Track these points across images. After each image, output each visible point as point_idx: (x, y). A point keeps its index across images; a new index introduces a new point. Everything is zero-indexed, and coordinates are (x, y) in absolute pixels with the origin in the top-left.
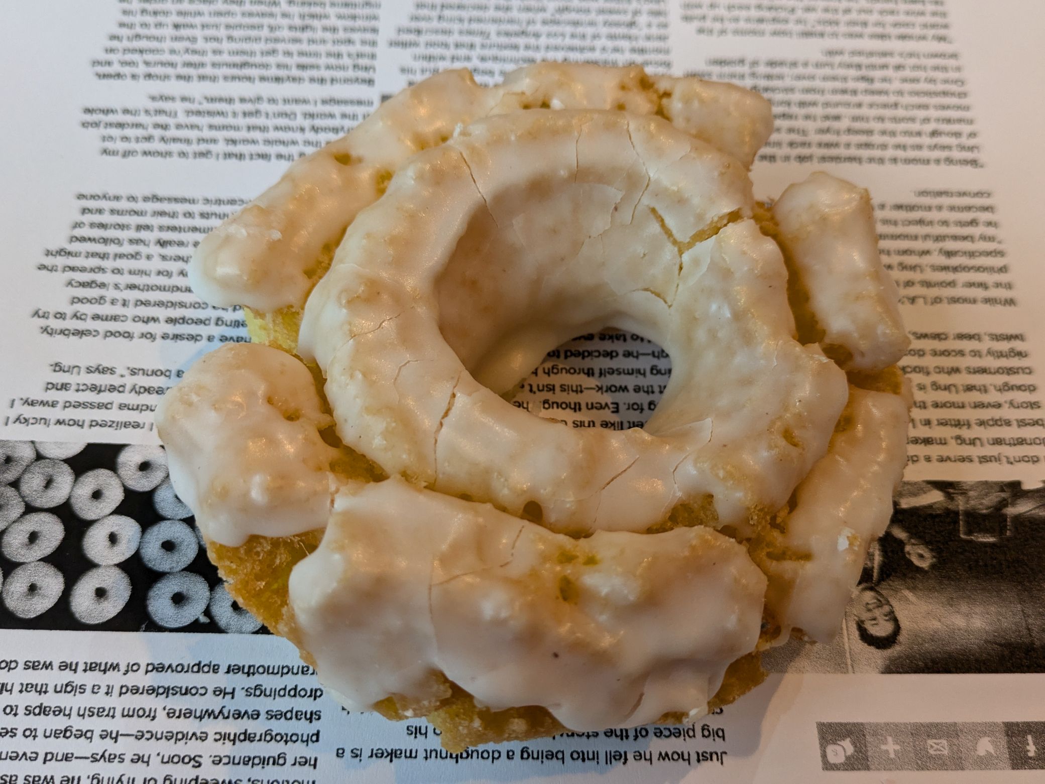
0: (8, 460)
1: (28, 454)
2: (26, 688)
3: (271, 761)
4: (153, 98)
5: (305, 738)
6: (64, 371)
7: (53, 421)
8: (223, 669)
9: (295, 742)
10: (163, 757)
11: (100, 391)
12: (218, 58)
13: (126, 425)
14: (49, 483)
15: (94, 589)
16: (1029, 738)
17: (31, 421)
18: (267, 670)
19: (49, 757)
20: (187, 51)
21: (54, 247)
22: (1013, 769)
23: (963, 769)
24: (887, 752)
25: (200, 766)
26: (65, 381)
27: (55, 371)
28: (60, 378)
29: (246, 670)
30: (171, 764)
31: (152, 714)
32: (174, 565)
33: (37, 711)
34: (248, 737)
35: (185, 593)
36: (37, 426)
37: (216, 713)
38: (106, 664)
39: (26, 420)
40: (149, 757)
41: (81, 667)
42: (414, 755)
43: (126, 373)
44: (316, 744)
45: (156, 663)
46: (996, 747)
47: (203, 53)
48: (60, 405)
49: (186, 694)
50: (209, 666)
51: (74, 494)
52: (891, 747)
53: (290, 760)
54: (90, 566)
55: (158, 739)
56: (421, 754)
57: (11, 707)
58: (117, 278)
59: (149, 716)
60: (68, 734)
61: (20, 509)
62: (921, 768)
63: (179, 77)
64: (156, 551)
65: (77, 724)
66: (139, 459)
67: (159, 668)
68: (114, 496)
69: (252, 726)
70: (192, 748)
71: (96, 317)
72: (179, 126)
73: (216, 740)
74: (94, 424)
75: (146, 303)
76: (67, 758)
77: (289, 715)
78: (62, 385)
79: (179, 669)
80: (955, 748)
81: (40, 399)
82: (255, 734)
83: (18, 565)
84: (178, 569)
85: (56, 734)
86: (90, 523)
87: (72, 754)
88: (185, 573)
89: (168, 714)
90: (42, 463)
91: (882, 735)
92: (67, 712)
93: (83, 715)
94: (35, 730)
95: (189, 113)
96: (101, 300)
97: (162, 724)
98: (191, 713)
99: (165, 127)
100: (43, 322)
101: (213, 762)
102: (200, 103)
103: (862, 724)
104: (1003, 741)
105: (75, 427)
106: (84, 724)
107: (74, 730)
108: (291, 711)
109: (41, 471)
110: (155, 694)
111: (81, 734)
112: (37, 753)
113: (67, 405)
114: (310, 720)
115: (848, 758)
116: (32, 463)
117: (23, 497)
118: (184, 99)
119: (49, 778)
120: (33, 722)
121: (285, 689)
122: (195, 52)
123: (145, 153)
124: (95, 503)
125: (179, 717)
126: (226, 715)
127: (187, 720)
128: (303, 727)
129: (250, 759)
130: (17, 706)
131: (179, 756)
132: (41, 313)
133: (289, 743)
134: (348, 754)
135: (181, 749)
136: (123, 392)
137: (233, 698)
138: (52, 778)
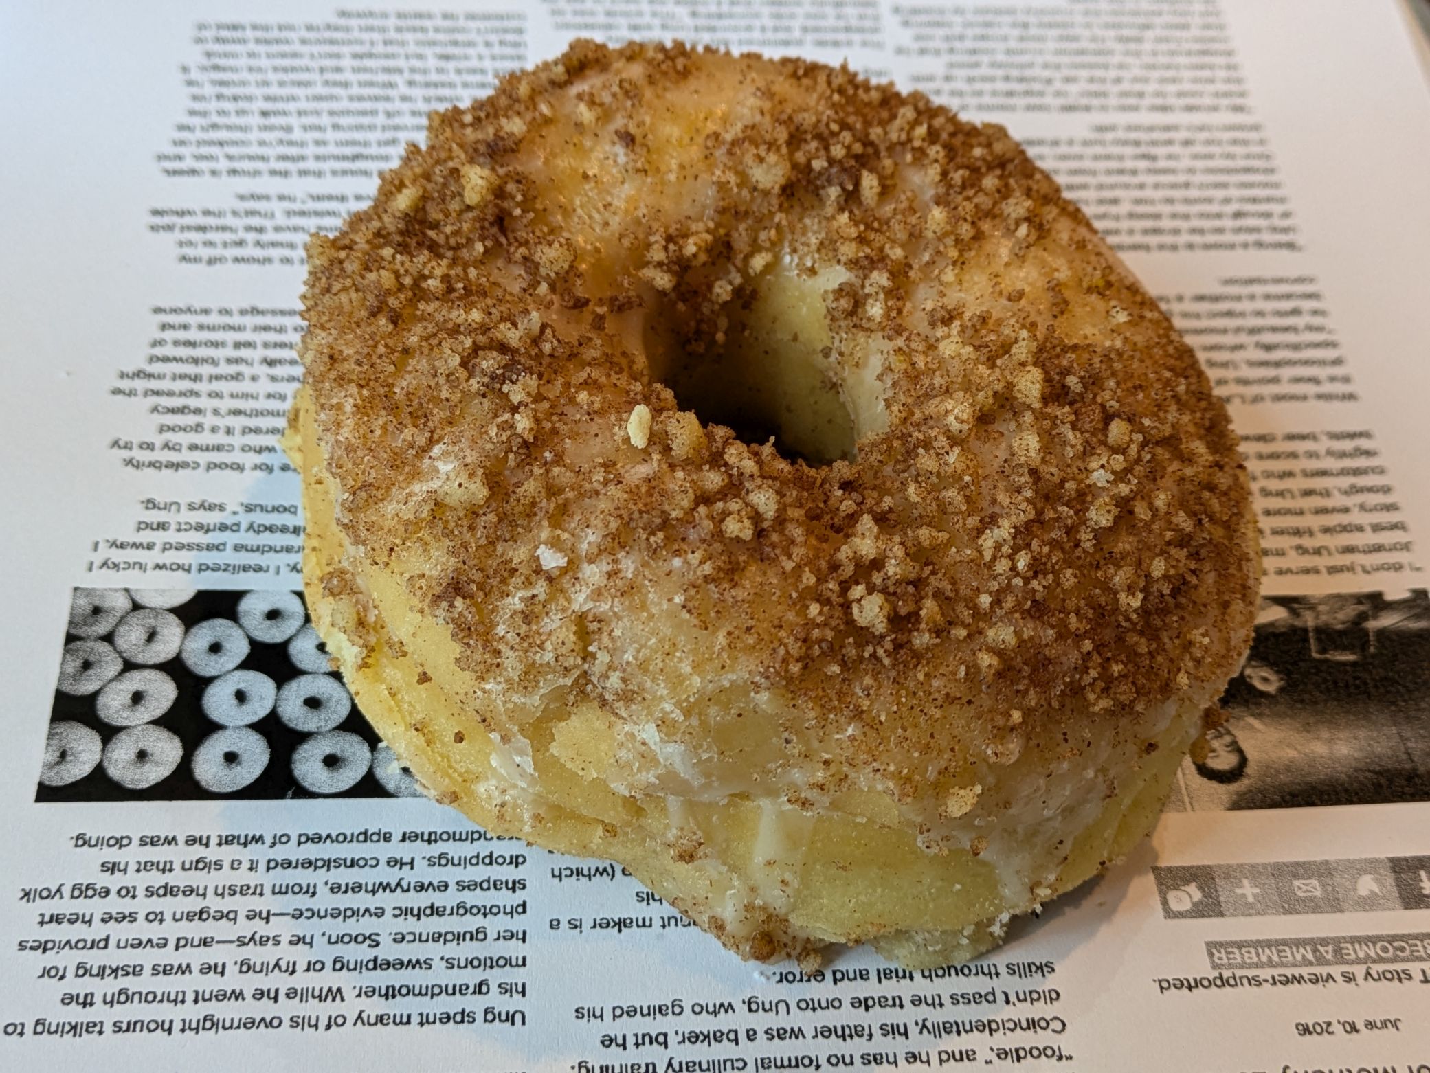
0: (97, 611)
1: (122, 603)
2: (143, 867)
3: (468, 936)
4: (242, 198)
5: (508, 910)
6: (159, 508)
7: (150, 566)
8: (397, 836)
9: (496, 914)
10: (330, 937)
11: (208, 531)
12: (321, 150)
13: (245, 569)
14: (152, 636)
15: (222, 753)
16: (1422, 873)
17: (122, 566)
18: (452, 837)
19: (182, 942)
20: (281, 142)
21: (130, 369)
22: (1406, 908)
23: (1341, 911)
24: (1244, 895)
25: (378, 944)
26: (162, 520)
27: (147, 508)
28: (154, 517)
29: (426, 837)
30: (340, 945)
31: (311, 890)
32: (322, 724)
33: (161, 892)
34: (435, 911)
35: (339, 754)
36: (130, 571)
37: (393, 886)
38: (246, 836)
39: (116, 566)
40: (312, 938)
41: (214, 841)
42: (647, 923)
43: (240, 509)
44: (523, 916)
45: (310, 833)
46: (1381, 885)
47: (302, 144)
48: (158, 548)
49: (352, 865)
50: (379, 834)
51: (184, 647)
52: (1248, 890)
53: (492, 935)
54: (213, 727)
55: (321, 918)
56: (657, 923)
57: (127, 889)
58: (216, 403)
59: (307, 892)
60: (205, 916)
61: (119, 666)
62: (1288, 912)
63: (273, 173)
64: (297, 709)
65: (215, 904)
66: (267, 607)
67: (317, 839)
68: (238, 648)
69: (439, 899)
70: (366, 925)
71: (193, 447)
72: (278, 229)
73: (395, 916)
74: (203, 568)
75: (257, 431)
76: (205, 943)
77: (485, 885)
78: (159, 525)
79: (341, 838)
80: (1330, 889)
81: (131, 540)
82: (445, 908)
83: (118, 730)
84: (329, 727)
85: (189, 917)
86: (210, 680)
87: (213, 939)
88: (336, 733)
89: (332, 889)
90: (141, 613)
91: (1235, 878)
92: (201, 892)
93: (222, 895)
94: (162, 913)
95: (289, 213)
96: (198, 428)
97: (325, 900)
98: (360, 887)
99: (261, 230)
100: (126, 454)
101: (395, 940)
102: (303, 202)
103: (1209, 867)
104: (1390, 879)
105: (180, 572)
106: (226, 904)
107: (212, 911)
108: (488, 881)
109: (140, 622)
110: (312, 868)
111: (221, 916)
112: (166, 940)
113: (167, 547)
114: (514, 890)
115: (1194, 905)
116: (128, 613)
117: (120, 653)
118: (281, 198)
119: (184, 966)
120: (156, 904)
121: (477, 857)
122: (291, 143)
123: (237, 260)
124: (214, 657)
125: (346, 892)
126: (405, 887)
127: (356, 895)
128: (506, 898)
129: (440, 935)
130: (135, 888)
131: (350, 935)
132: (122, 443)
133: (489, 916)
134: (564, 925)
135: (353, 927)
136: (238, 531)
137: (412, 868)
138: (188, 966)
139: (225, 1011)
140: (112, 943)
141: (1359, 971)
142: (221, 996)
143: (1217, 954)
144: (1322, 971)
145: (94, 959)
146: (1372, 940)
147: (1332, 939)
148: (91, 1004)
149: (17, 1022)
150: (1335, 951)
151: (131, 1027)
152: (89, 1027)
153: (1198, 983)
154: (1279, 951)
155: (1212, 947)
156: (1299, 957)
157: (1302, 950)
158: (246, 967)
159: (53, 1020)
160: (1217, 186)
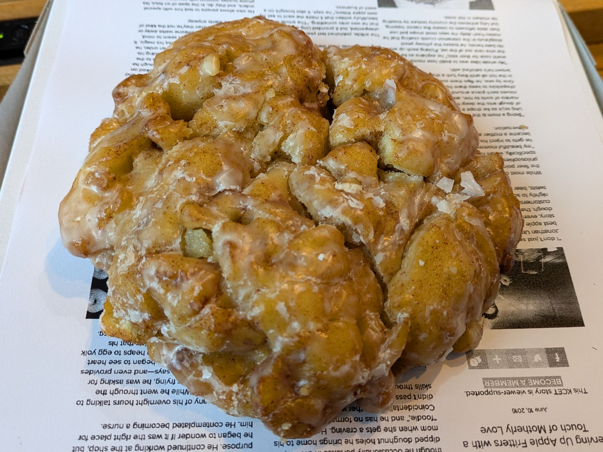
16: (557, 354)
19: (137, 372)
22: (550, 367)
23: (529, 367)
24: (496, 361)
46: (542, 358)
52: (497, 359)
57: (117, 351)
60: (144, 362)
62: (511, 367)
65: (147, 358)
76: (144, 372)
80: (525, 359)
85: (139, 362)
87: (147, 371)
91: (493, 354)
92: (143, 353)
94: (128, 361)
103: (484, 350)
104: (545, 356)
107: (146, 361)
111: (150, 362)
112: (131, 371)
115: (479, 364)
119: (137, 381)
120: (128, 357)
130: (120, 351)
138: (139, 380)
139: (151, 397)
140: (113, 371)
141: (534, 389)
142: (150, 392)
143: (486, 383)
144: (521, 389)
145: (107, 377)
146: (539, 378)
147: (525, 378)
148: (106, 394)
149: (81, 400)
150: (526, 382)
151: (119, 403)
152: (106, 402)
153: (479, 393)
154: (507, 382)
155: (485, 380)
156: (514, 384)
157: (515, 381)
158: (158, 381)
159: (93, 400)
160: (494, 92)
